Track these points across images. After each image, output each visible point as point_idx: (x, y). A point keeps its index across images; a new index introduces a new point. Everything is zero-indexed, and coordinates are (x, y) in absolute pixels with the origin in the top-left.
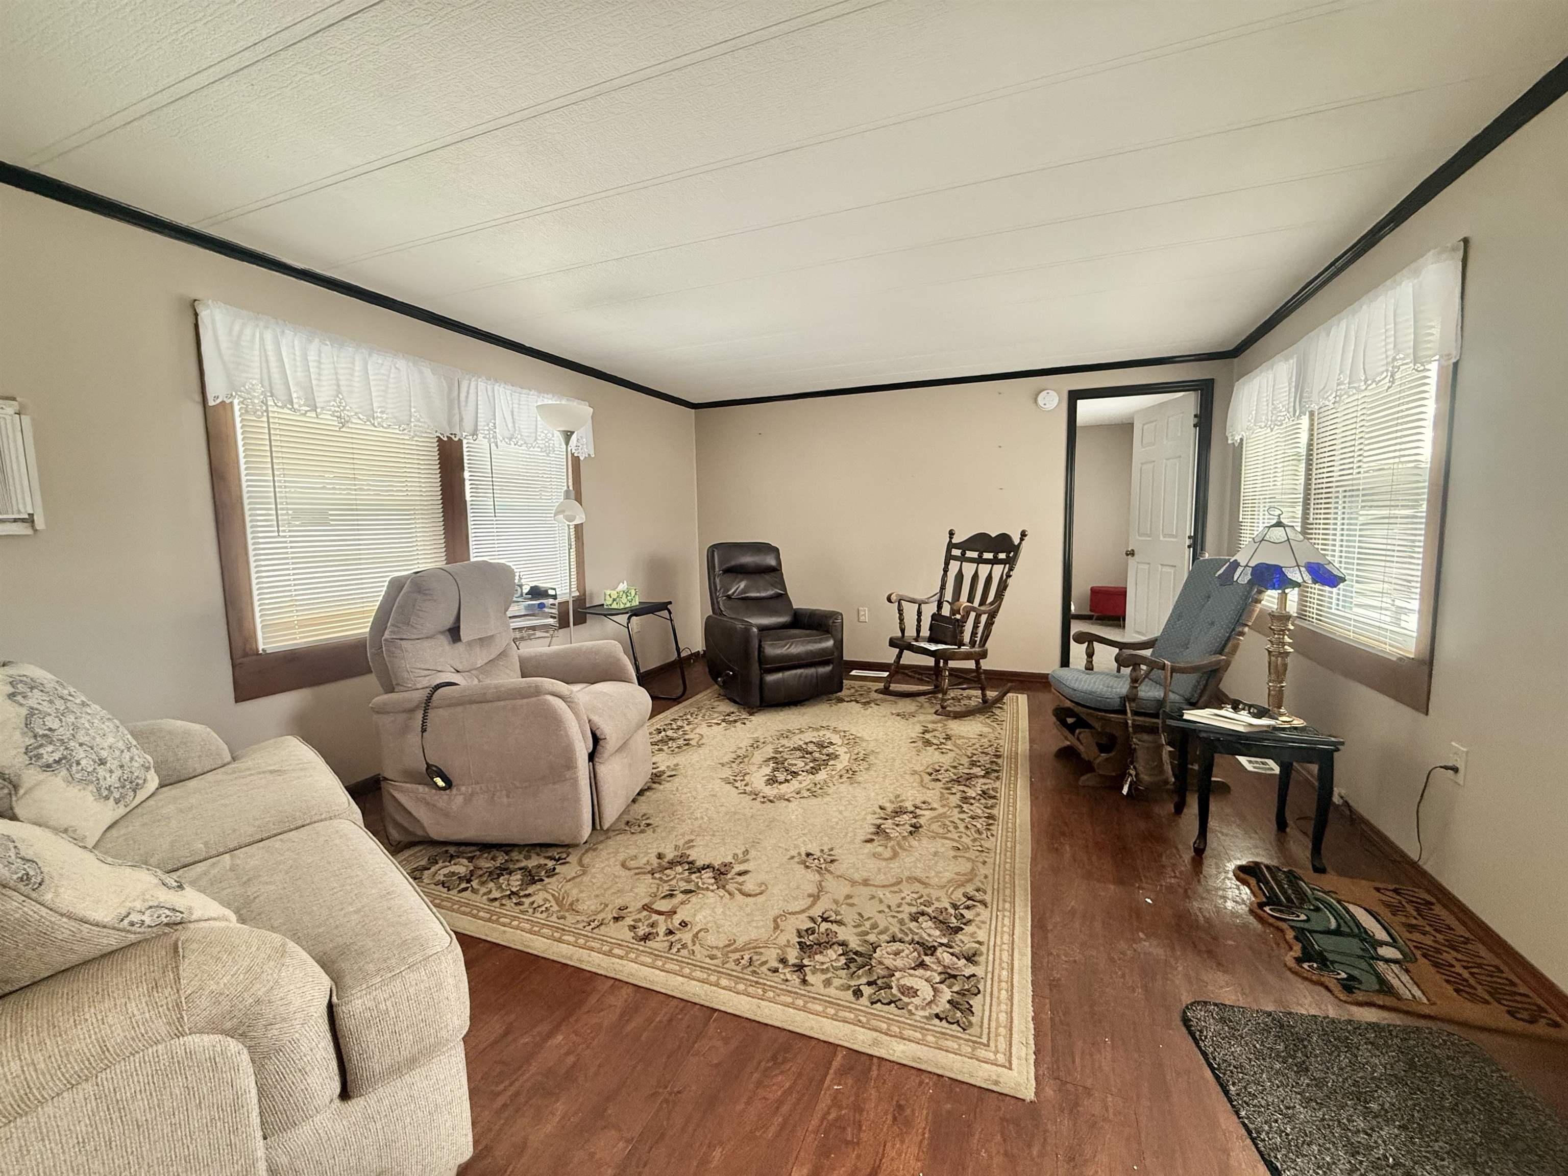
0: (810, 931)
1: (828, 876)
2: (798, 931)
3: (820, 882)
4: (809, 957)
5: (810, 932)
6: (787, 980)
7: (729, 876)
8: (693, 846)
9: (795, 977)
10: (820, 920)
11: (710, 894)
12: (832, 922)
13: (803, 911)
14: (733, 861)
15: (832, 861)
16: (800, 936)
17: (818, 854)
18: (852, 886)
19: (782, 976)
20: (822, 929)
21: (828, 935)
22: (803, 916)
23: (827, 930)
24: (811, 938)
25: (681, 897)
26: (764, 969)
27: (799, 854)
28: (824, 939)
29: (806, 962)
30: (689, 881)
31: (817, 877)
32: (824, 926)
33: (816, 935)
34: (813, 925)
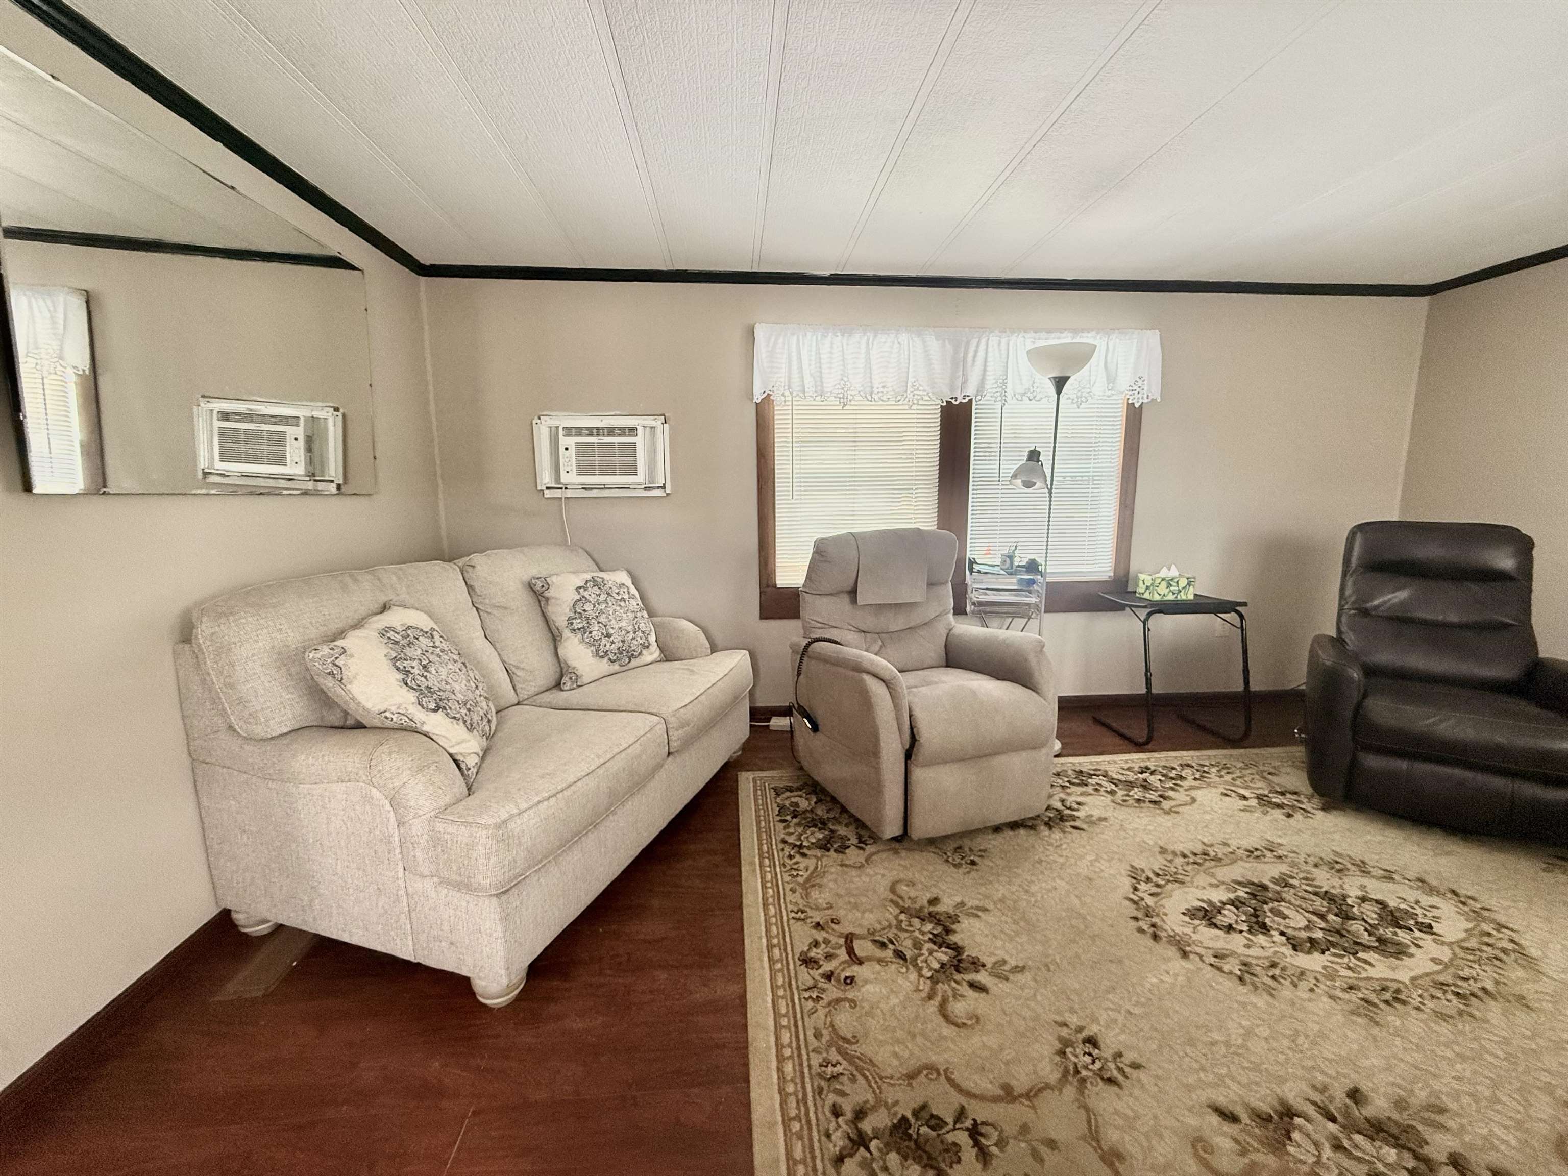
0: (936, 1123)
1: (1070, 1091)
2: (924, 1107)
3: (1047, 1086)
4: (887, 1145)
5: (933, 1122)
6: (828, 1136)
7: (958, 977)
8: (978, 916)
9: (841, 1143)
10: (968, 1123)
11: (913, 976)
12: (977, 1144)
13: (969, 1094)
14: (989, 966)
15: (1110, 1081)
16: (916, 1113)
17: (1107, 1053)
18: (1083, 1138)
19: (833, 1126)
20: (950, 1138)
21: (947, 1151)
22: (958, 1099)
23: (955, 1144)
24: (924, 1130)
25: (888, 954)
26: (831, 1098)
27: (1080, 1029)
28: (935, 1149)
29: (874, 1144)
30: (917, 945)
31: (1054, 1077)
32: (962, 1138)
33: (934, 1134)
34: (950, 1120)
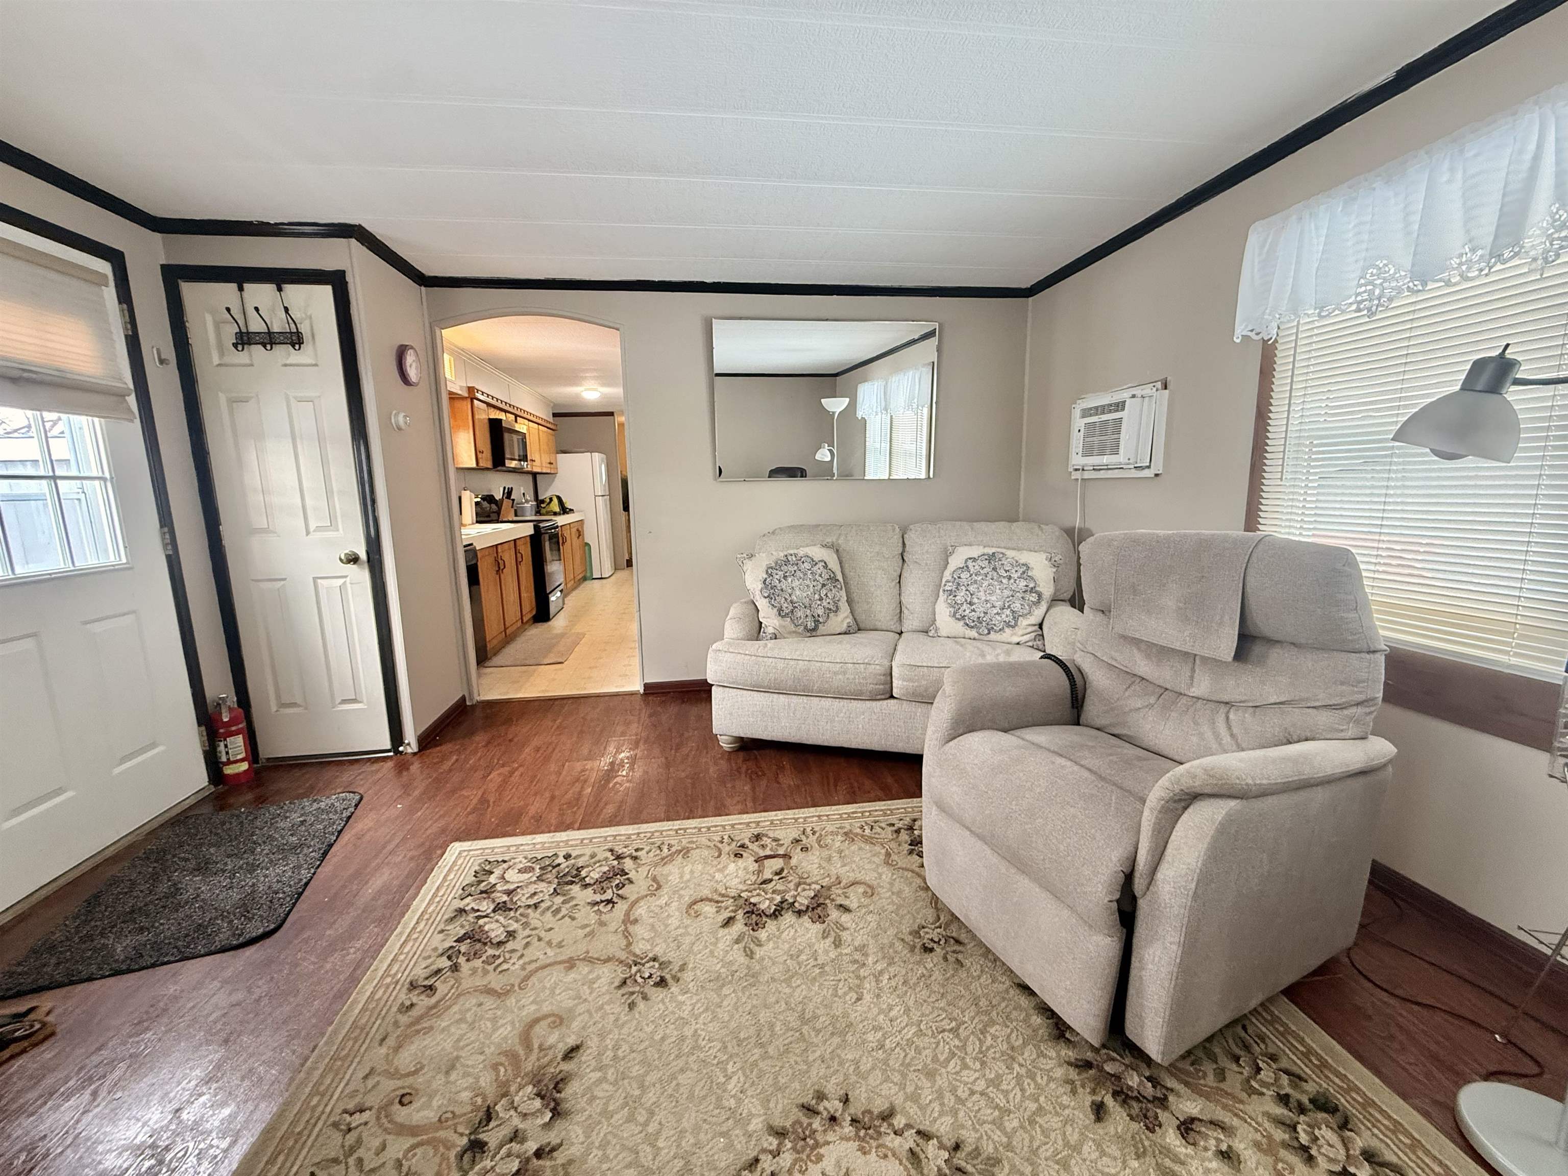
1: (623, 956)
2: (632, 884)
3: (630, 943)
4: (614, 867)
5: (620, 886)
6: (626, 848)
7: (741, 913)
9: (620, 851)
10: (615, 900)
11: (741, 887)
12: (602, 901)
13: (634, 903)
15: (624, 983)
16: (628, 880)
17: (648, 990)
19: (630, 849)
20: (609, 892)
21: (603, 889)
22: (633, 898)
23: (605, 893)
24: (618, 882)
25: (768, 875)
26: (647, 848)
28: (605, 885)
29: (616, 863)
30: (778, 892)
31: (636, 948)
32: (608, 895)
33: (614, 885)
34: (620, 892)
